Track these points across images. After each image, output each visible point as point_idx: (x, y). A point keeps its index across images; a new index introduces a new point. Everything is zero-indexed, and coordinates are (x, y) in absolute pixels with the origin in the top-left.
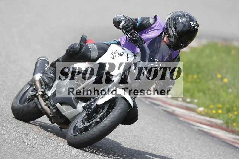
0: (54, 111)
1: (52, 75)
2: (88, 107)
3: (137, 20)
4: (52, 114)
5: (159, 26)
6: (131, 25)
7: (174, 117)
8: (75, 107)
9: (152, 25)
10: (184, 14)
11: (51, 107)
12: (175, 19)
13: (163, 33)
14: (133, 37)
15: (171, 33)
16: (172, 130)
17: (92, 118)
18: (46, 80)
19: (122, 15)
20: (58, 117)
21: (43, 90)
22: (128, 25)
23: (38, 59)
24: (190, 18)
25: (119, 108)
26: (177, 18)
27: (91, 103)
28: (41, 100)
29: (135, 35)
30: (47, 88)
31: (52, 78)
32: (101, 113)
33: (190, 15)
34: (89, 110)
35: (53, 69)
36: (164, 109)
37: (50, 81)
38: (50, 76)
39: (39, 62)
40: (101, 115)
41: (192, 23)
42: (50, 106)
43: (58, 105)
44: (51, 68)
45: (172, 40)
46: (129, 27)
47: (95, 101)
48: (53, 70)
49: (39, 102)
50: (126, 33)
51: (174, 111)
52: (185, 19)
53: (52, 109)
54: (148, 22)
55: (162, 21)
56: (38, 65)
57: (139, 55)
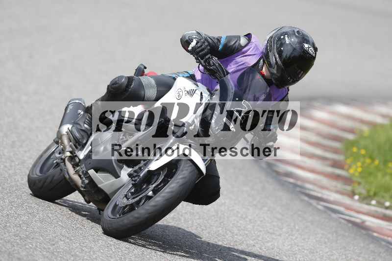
0: (87, 181)
1: (86, 125)
2: (135, 174)
3: (219, 40)
4: (84, 188)
5: (255, 49)
6: (207, 46)
7: (364, 232)
8: (117, 176)
9: (243, 48)
10: (294, 31)
11: (82, 176)
12: (279, 39)
13: (262, 61)
14: (210, 65)
15: (273, 60)
16: (360, 253)
17: (141, 191)
18: (77, 133)
19: (195, 32)
20: (93, 192)
21: (71, 149)
22: (201, 46)
23: (70, 102)
24: (304, 38)
25: (181, 177)
26: (282, 37)
27: (140, 168)
28: (69, 166)
29: (213, 63)
30: (78, 146)
31: (86, 130)
32: (154, 183)
33: (304, 32)
34: (136, 178)
35: (87, 116)
36: (347, 218)
37: (82, 136)
38: (83, 128)
39: (70, 107)
40: (154, 186)
41: (306, 46)
42: (81, 173)
43: (91, 172)
44: (86, 115)
45: (275, 71)
46: (203, 50)
47: (146, 165)
48: (88, 118)
49: (66, 169)
50: (199, 60)
51: (363, 222)
52: (295, 38)
53: (84, 179)
54: (237, 44)
55: (260, 42)
56: (68, 111)
57: (218, 92)
